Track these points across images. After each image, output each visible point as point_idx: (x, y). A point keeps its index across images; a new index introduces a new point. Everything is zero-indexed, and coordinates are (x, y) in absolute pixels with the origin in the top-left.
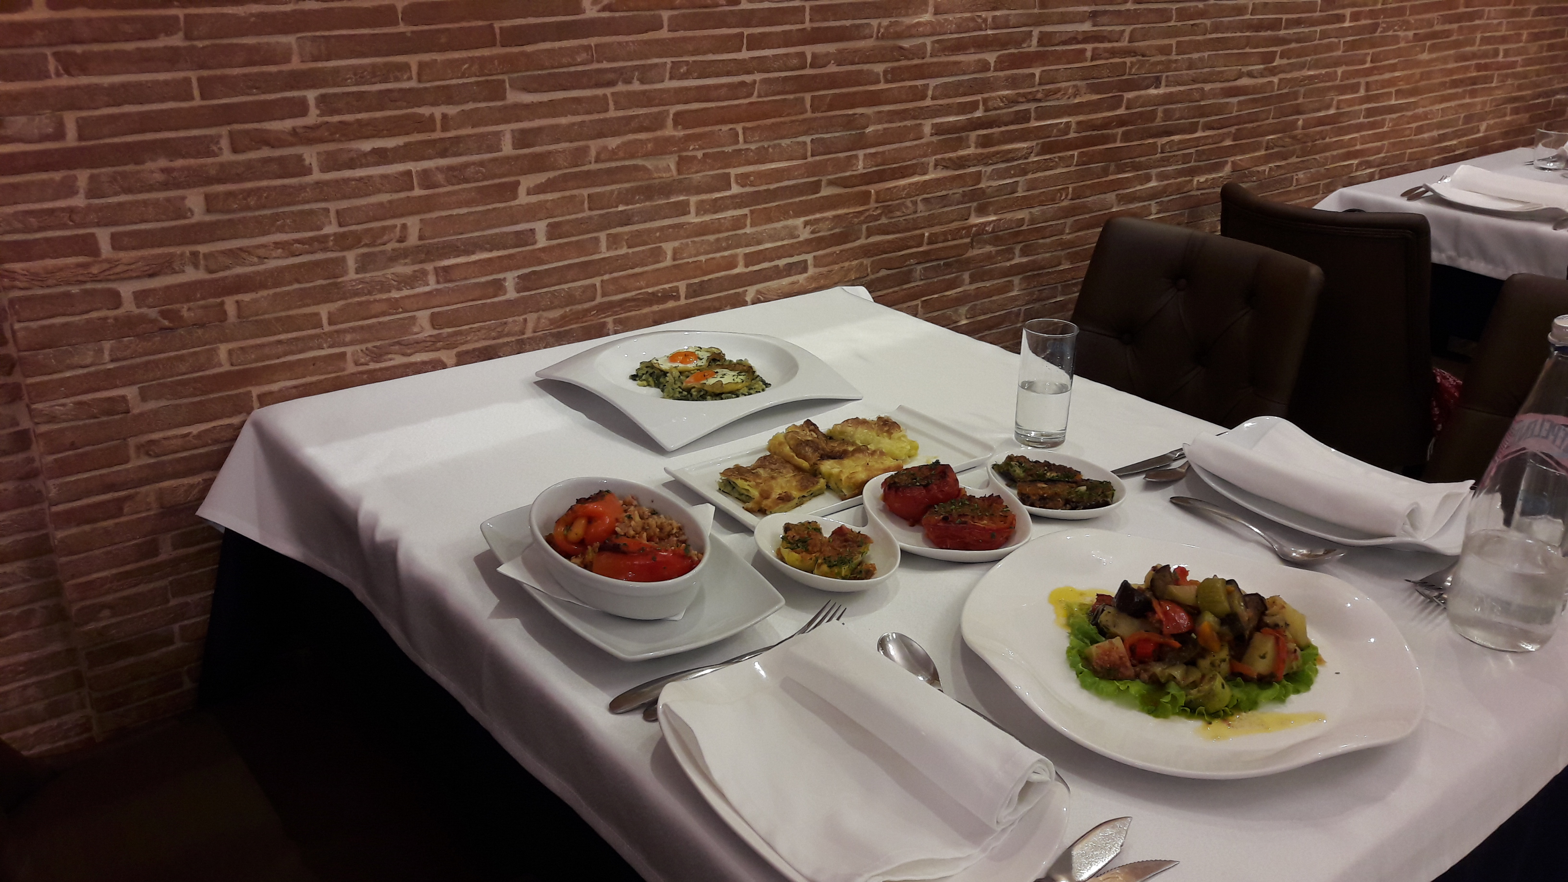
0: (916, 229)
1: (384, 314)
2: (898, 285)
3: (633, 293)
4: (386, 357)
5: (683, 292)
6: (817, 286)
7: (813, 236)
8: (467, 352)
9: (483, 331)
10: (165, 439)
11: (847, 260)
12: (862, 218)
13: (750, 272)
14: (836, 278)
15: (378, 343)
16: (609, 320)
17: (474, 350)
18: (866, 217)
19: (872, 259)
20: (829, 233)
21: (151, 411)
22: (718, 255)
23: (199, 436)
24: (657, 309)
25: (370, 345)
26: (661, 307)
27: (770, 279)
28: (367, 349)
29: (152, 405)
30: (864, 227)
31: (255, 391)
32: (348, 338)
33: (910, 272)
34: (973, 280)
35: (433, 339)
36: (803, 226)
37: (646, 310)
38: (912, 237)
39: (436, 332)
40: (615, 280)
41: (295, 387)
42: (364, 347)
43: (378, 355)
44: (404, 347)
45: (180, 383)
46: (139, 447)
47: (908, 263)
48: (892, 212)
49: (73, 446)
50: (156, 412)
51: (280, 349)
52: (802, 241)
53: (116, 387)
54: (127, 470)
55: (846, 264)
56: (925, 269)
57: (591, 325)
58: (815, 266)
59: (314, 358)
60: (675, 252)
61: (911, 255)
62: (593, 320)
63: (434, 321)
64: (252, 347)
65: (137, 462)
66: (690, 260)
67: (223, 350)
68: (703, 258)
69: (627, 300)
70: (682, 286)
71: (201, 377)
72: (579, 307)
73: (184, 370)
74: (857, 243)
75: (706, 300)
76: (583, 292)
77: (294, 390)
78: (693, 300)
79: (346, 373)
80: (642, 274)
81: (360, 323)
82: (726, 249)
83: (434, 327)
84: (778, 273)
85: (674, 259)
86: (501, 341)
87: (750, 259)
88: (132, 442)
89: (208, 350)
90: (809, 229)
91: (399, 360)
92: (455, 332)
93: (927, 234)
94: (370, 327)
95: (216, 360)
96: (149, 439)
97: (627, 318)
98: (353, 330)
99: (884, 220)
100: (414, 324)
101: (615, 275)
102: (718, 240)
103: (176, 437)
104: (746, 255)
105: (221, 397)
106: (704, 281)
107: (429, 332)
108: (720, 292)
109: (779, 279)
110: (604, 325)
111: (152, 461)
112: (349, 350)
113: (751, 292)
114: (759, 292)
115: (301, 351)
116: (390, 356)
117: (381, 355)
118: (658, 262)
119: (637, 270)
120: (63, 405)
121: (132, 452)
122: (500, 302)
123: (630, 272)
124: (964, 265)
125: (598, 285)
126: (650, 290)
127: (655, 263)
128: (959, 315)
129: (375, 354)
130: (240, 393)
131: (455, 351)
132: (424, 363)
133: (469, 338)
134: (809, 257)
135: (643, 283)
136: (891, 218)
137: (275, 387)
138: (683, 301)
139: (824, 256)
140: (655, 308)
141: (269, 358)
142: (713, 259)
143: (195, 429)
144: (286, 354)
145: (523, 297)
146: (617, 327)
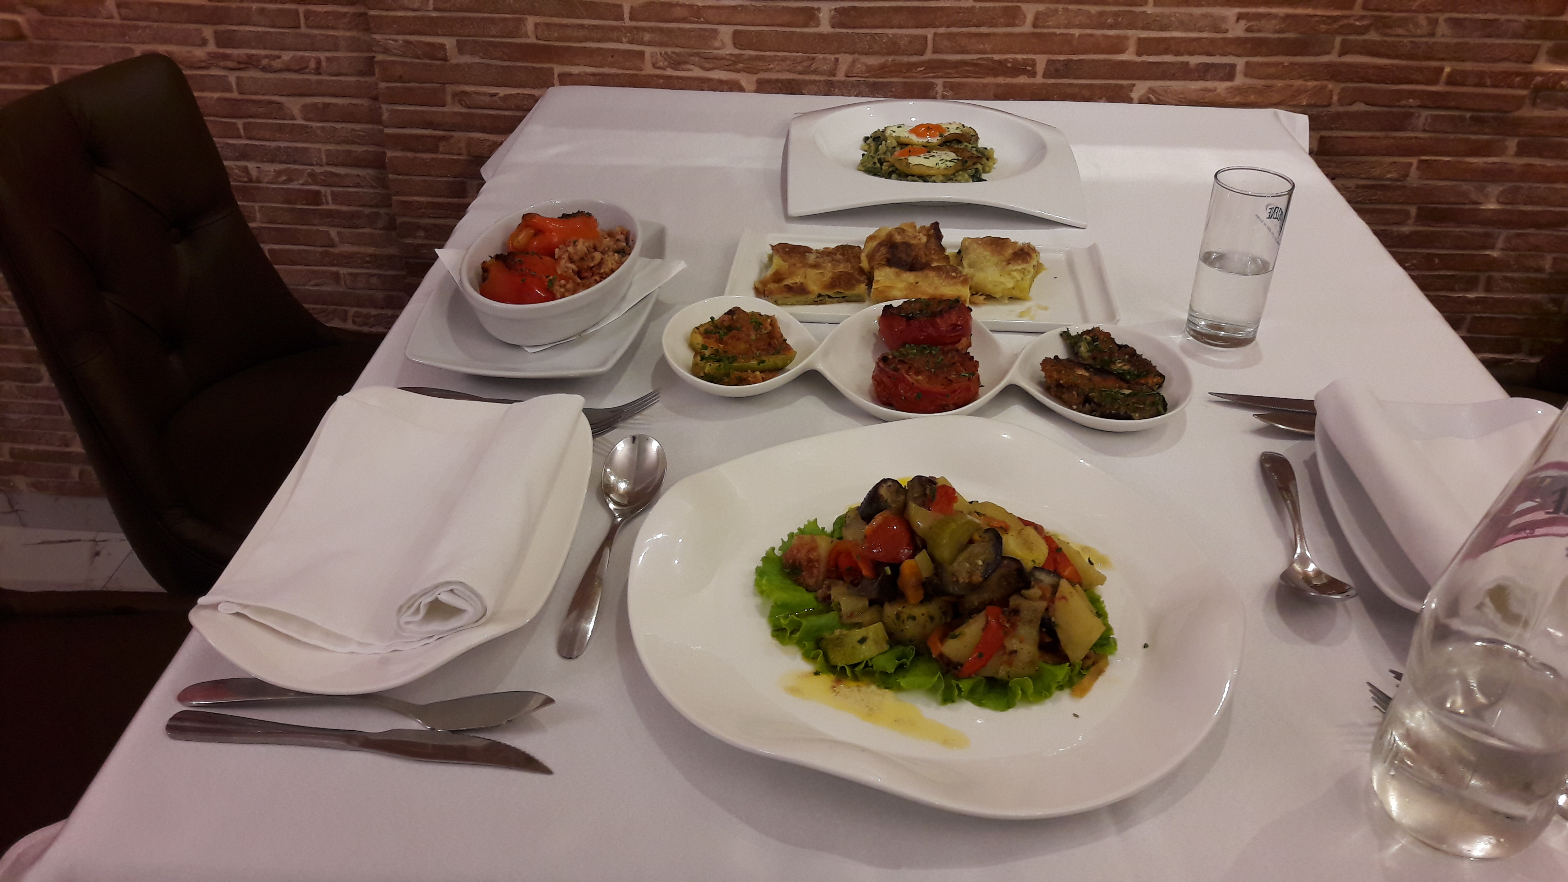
0: (1429, 58)
1: (684, 20)
2: (1382, 130)
3: (975, 57)
4: (684, 66)
5: (1040, 68)
6: (1242, 101)
7: (1250, 35)
8: (769, 81)
9: (788, 62)
10: (476, 93)
11: (1301, 77)
12: (1335, 26)
13: (1143, 62)
14: (1276, 98)
15: (678, 50)
16: (939, 82)
17: (777, 81)
18: (1342, 26)
19: (1342, 85)
20: (1277, 36)
21: (466, 64)
22: (1099, 32)
23: (506, 98)
24: (1003, 82)
25: (669, 50)
26: (1009, 80)
27: (1173, 77)
28: (666, 53)
29: (466, 59)
30: (1338, 39)
31: (558, 69)
32: (647, 37)
33: (1408, 116)
34: (1522, 150)
35: (733, 58)
36: (1235, 18)
37: (987, 80)
38: (1419, 70)
39: (737, 52)
40: (951, 36)
41: (593, 75)
42: (663, 50)
43: (677, 63)
44: (703, 60)
45: (491, 44)
46: (455, 95)
47: (1403, 102)
48: (1390, 27)
49: (400, 79)
50: (470, 66)
51: (581, 33)
52: (1230, 38)
53: (437, 34)
54: (444, 113)
55: (1298, 83)
56: (1435, 118)
57: (914, 83)
58: (1246, 75)
59: (614, 50)
60: (1037, 16)
61: (1411, 94)
62: (917, 78)
63: (738, 39)
64: (556, 25)
65: (453, 108)
66: (1058, 31)
67: (531, 21)
68: (1077, 32)
69: (965, 63)
70: (1041, 61)
71: (510, 43)
72: (905, 59)
73: (494, 33)
74: (1324, 59)
75: (1071, 85)
76: (910, 42)
77: (592, 78)
78: (1053, 81)
79: (643, 73)
80: (989, 35)
81: (662, 25)
82: (1111, 27)
83: (735, 45)
84: (1185, 73)
85: (1035, 26)
86: (807, 77)
87: (1144, 46)
88: (450, 89)
89: (518, 19)
90: (1243, 24)
91: (697, 72)
92: (757, 56)
93: (1447, 70)
94: (671, 30)
95: (523, 31)
96: (463, 90)
97: (960, 84)
98: (652, 30)
99: (1373, 36)
100: (715, 38)
101: (954, 30)
102: (1101, 14)
103: (484, 94)
104: (1140, 39)
105: (525, 67)
106: (1072, 60)
107: (730, 50)
108: (1093, 78)
109: (1185, 80)
110: (932, 86)
111: (464, 110)
112: (648, 50)
113: (1141, 87)
114: (1152, 90)
115: (600, 41)
116: (688, 66)
117: (679, 64)
118: (1013, 25)
119: (984, 30)
120: (396, 41)
121: (449, 99)
122: (810, 34)
123: (973, 30)
124: (1511, 127)
125: (930, 37)
126: (996, 57)
127: (1007, 26)
128: (1486, 196)
129: (673, 61)
130: (543, 68)
131: (755, 78)
132: (721, 82)
133: (771, 66)
134: (1240, 63)
135: (988, 47)
136: (1386, 35)
137: (575, 70)
138: (1039, 79)
139: (1262, 65)
140: (1001, 80)
141: (569, 39)
142: (1092, 35)
143: (503, 91)
144: (586, 40)
145: (837, 34)
146: (947, 91)
